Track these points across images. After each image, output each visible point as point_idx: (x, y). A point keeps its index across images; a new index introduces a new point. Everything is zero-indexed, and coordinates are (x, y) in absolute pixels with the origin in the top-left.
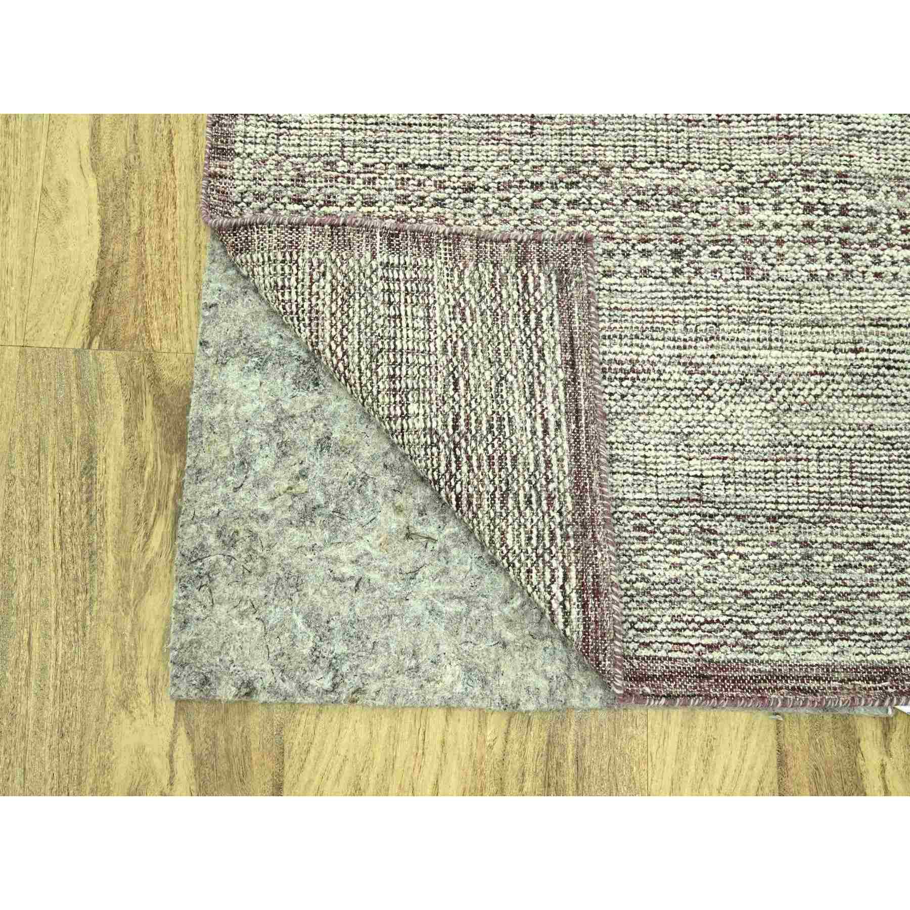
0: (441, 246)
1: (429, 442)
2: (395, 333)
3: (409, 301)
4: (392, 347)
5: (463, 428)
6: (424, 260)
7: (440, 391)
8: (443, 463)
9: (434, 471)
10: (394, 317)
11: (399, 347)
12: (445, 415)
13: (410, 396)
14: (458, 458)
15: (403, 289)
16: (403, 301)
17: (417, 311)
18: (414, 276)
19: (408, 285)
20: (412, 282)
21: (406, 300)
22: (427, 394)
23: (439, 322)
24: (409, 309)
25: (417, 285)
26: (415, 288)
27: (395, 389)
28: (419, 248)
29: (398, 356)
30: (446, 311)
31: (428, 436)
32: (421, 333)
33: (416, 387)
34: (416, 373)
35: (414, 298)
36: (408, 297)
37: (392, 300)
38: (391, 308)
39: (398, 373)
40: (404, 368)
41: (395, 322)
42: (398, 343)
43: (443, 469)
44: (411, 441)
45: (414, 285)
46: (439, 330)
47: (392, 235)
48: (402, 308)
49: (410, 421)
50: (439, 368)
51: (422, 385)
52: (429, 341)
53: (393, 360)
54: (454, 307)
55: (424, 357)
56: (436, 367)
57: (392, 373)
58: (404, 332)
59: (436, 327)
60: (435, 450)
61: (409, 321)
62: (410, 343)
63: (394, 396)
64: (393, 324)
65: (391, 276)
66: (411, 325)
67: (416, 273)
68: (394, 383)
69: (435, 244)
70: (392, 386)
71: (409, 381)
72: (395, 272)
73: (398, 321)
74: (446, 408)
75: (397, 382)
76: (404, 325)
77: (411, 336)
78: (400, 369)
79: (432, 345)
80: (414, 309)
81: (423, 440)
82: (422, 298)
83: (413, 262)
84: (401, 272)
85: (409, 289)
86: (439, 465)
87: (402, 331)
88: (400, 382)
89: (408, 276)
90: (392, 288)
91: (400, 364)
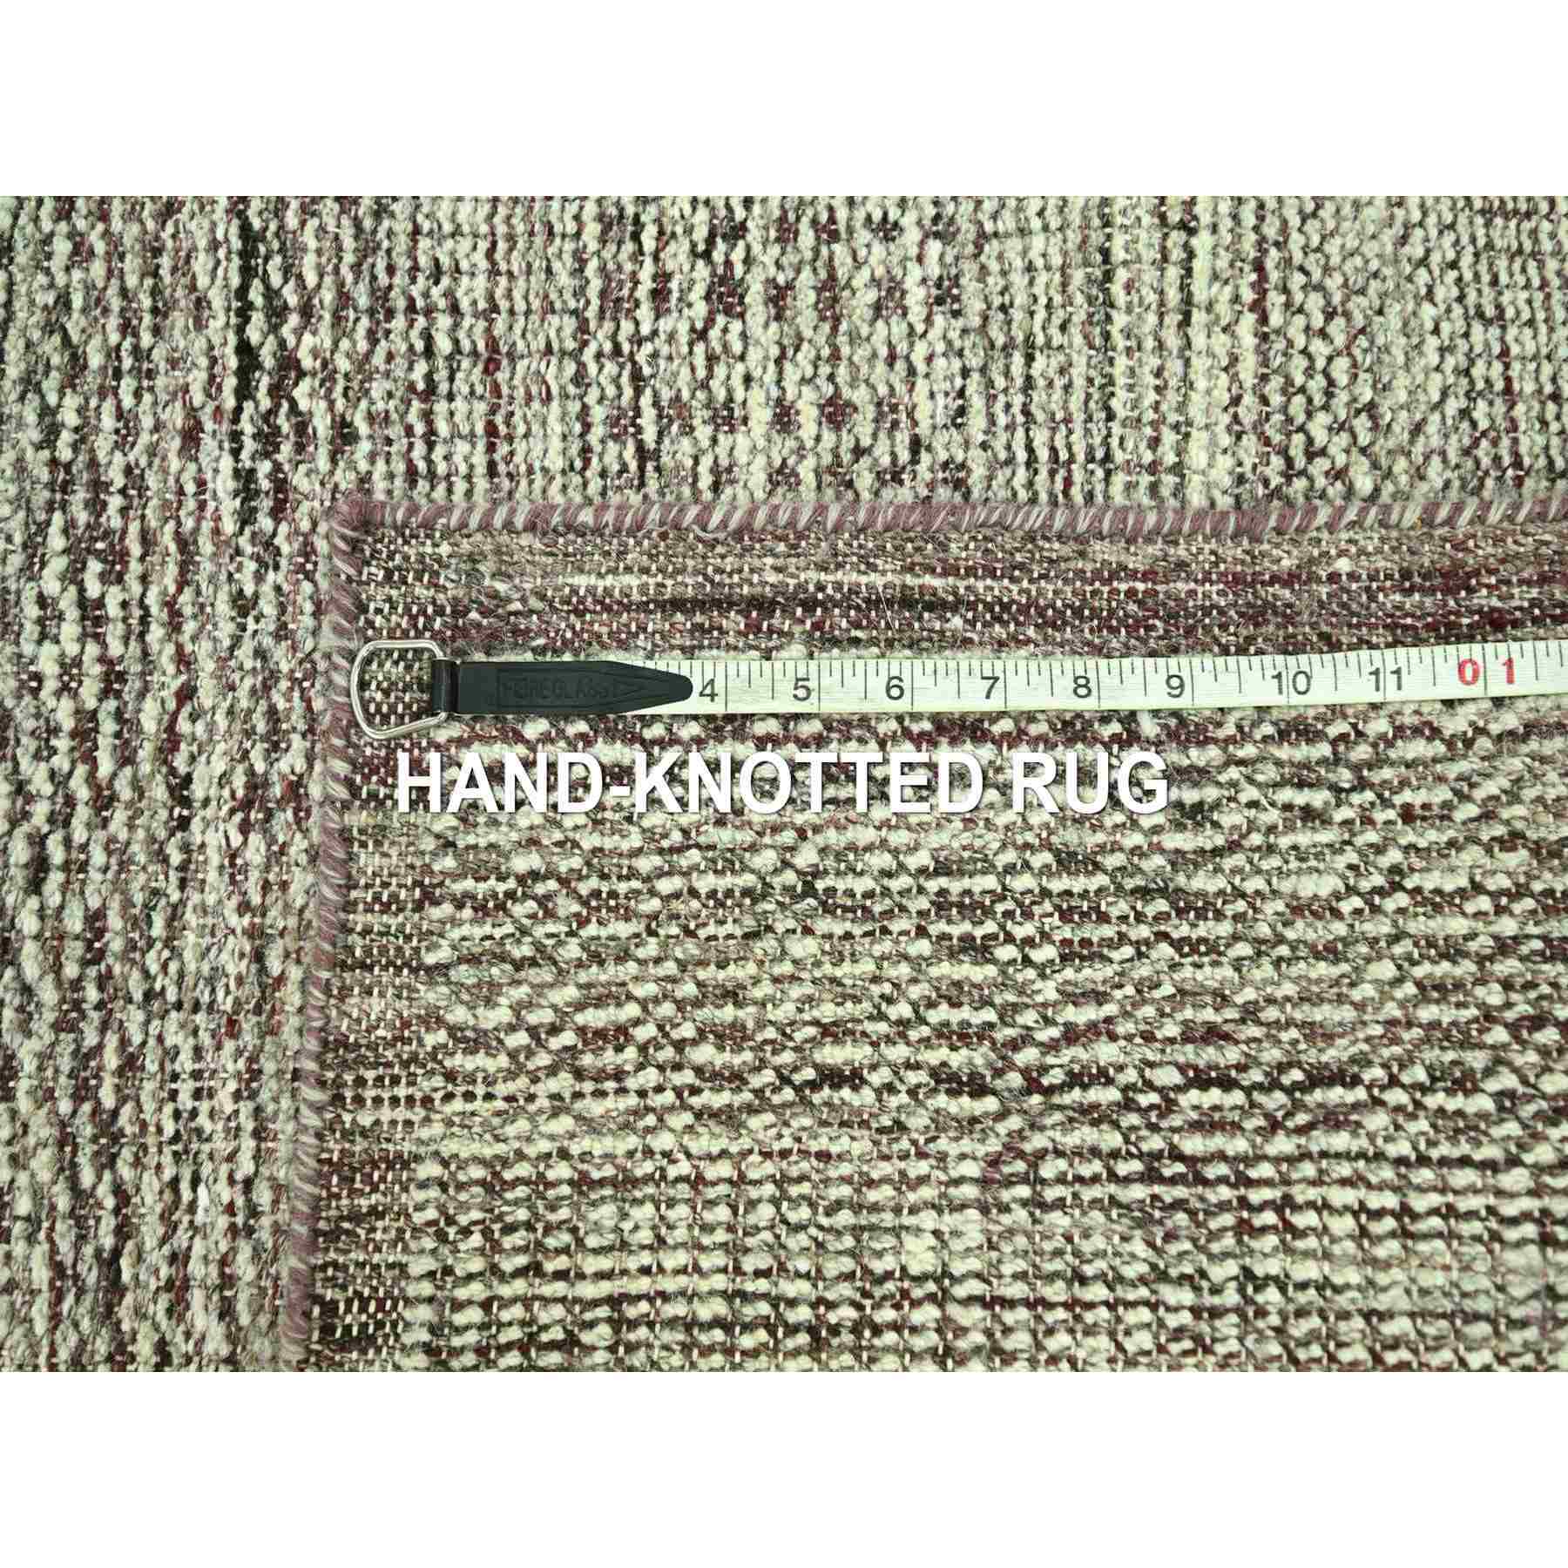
0: (366, 1120)
1: (1024, 1191)
2: (672, 1323)
3: (562, 1262)
4: (718, 1335)
5: (980, 1057)
6: (419, 1196)
7: (862, 1146)
8: (1085, 1135)
9: (1113, 1176)
10: (617, 1324)
11: (719, 1307)
12: (939, 1123)
13: (878, 1266)
14: (1076, 1079)
15: (519, 1286)
16: (560, 1288)
17: (597, 1228)
18: (476, 1240)
19: (508, 1266)
20: (496, 1247)
21: (560, 1275)
22: (872, 1196)
23: (633, 1141)
24: (591, 1264)
25: (510, 1229)
26: (518, 1238)
27: (856, 1330)
28: (374, 1212)
29: (749, 1312)
30: (596, 1108)
31: (1006, 1195)
32: (672, 1215)
33: (849, 1242)
34: (802, 1239)
35: (551, 1242)
36: (549, 1267)
37: (557, 1334)
38: (587, 1337)
39: (803, 1314)
40: (791, 1288)
41: (633, 1325)
42: (705, 1312)
43: (1111, 1139)
44: (1021, 1265)
45: (508, 1242)
46: (664, 1141)
47: (327, 1330)
48: (588, 1290)
49: (958, 1268)
50: (787, 1142)
51: (845, 1218)
52: (698, 1182)
53: (762, 1335)
54: (579, 1074)
55: (752, 1204)
56: (784, 1154)
57: (803, 1339)
58: (669, 1284)
59: (649, 1153)
60: (1048, 1170)
61: (633, 1264)
62: (706, 1262)
63: (877, 1330)
64: (642, 1333)
65: (472, 1337)
66: (646, 1258)
67: (466, 1232)
68: (835, 1330)
69: (360, 1146)
70: (847, 1338)
71: (832, 1268)
72: (460, 1319)
73: (631, 1312)
74: (918, 1121)
75: (833, 1318)
76: (643, 1284)
77: (681, 1258)
78: (792, 1303)
79: (711, 1172)
80: (592, 1241)
81: (1021, 1215)
82: (553, 1208)
83: (428, 1243)
84: (462, 1293)
85: (522, 1260)
86: (1095, 1152)
87: (665, 1296)
88: (831, 1306)
89: (477, 1265)
90: (514, 1334)
91: (775, 1301)
